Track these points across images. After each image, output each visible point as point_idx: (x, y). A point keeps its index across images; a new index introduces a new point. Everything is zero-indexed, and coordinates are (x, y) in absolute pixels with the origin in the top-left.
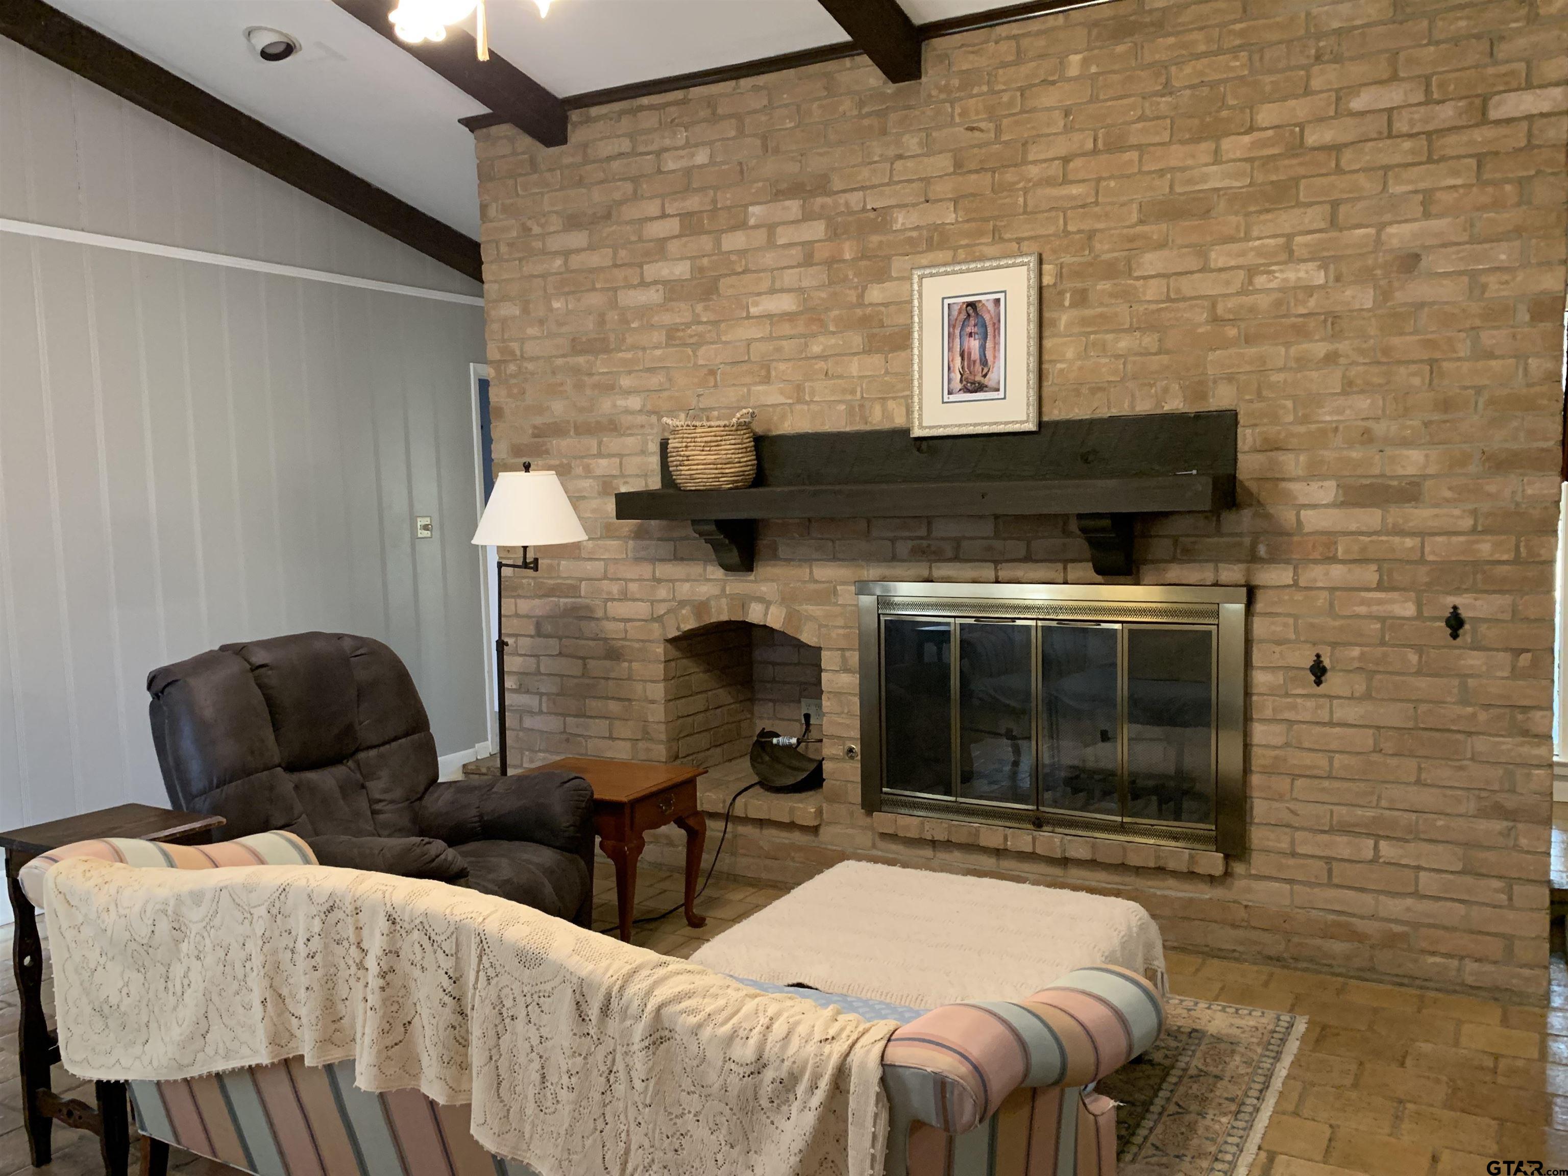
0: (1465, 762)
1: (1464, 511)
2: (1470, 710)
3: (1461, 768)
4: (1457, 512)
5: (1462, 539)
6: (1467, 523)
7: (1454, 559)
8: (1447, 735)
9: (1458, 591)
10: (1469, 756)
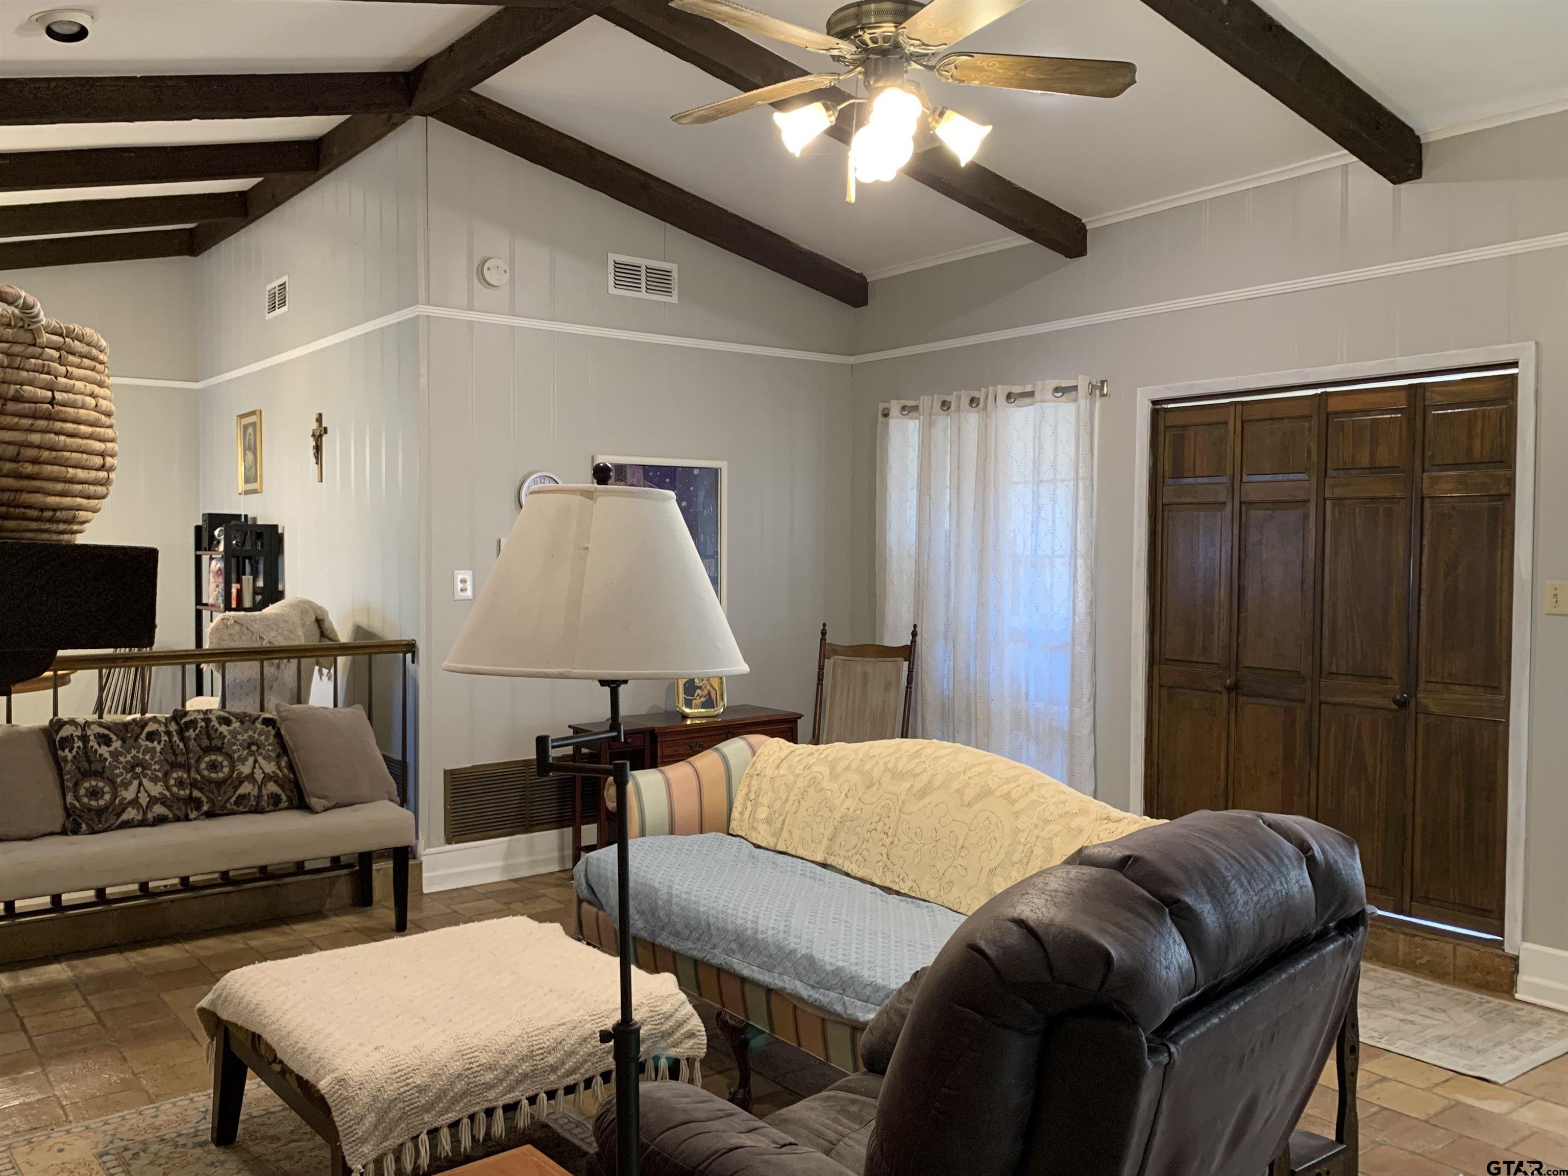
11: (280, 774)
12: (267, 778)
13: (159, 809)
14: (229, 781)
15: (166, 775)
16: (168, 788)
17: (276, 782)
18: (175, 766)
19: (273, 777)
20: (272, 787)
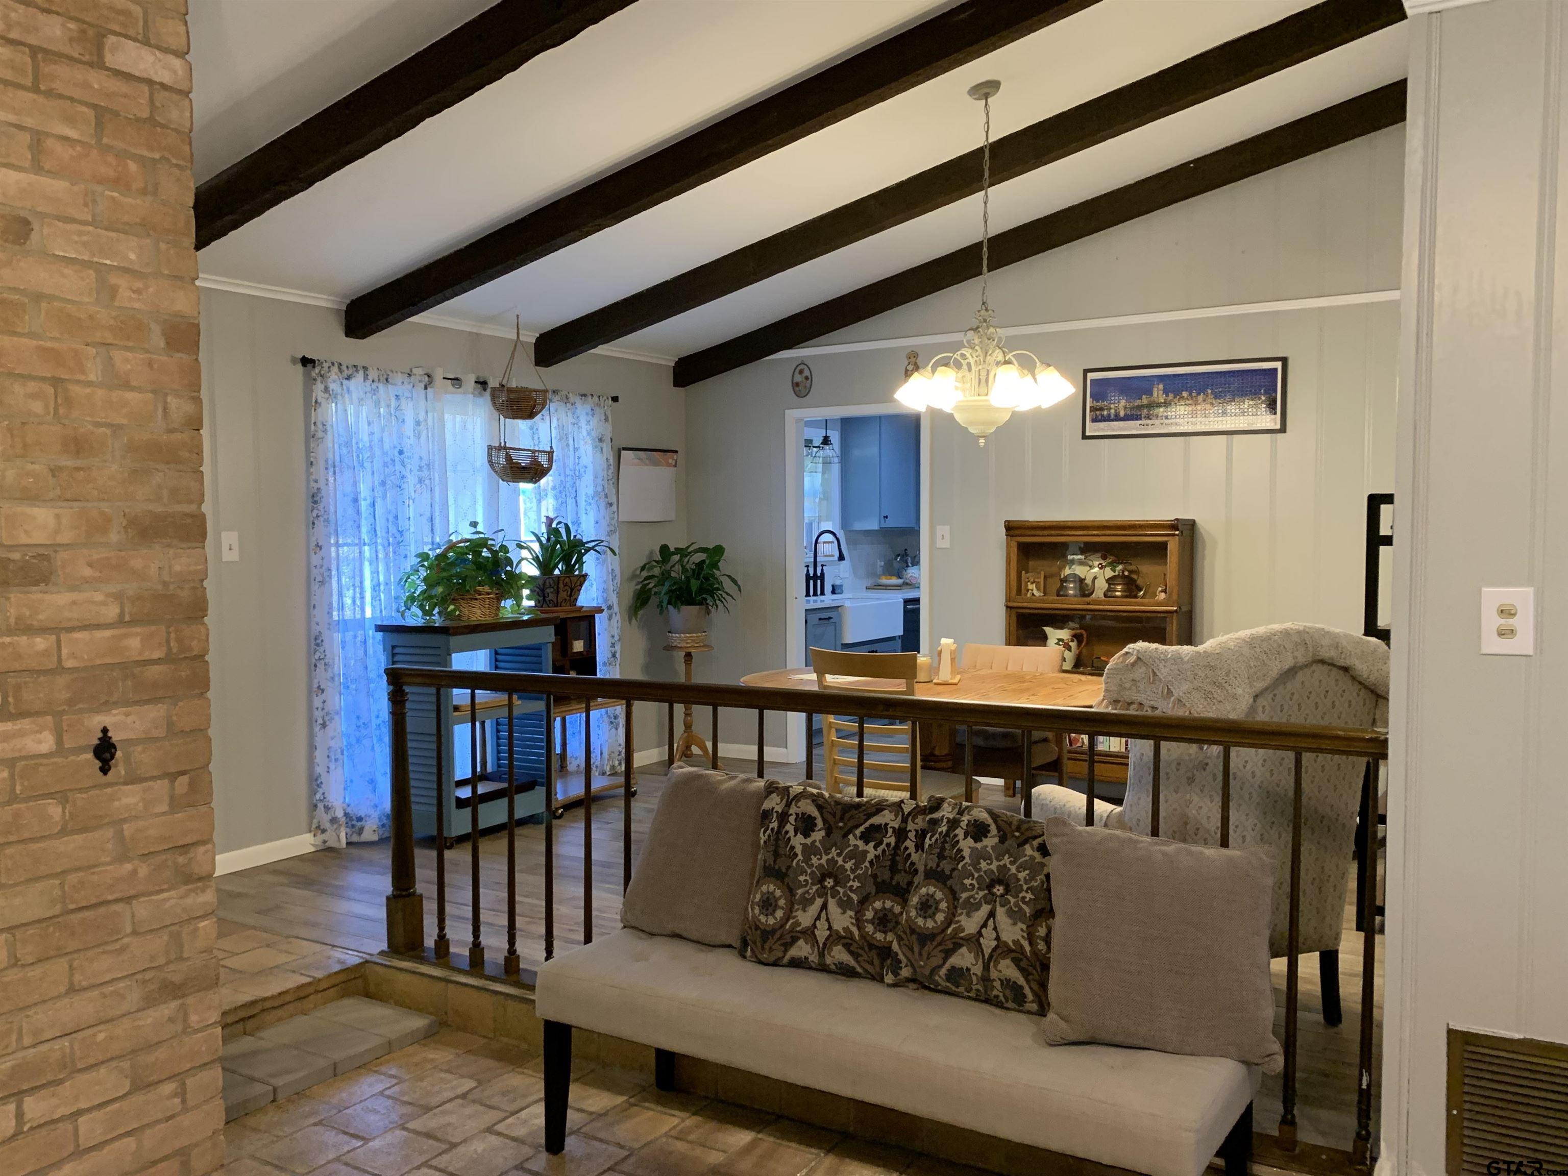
0: (126, 940)
1: (108, 595)
2: (128, 867)
3: (123, 949)
4: (99, 597)
5: (108, 633)
6: (111, 612)
7: (98, 662)
8: (102, 910)
9: (106, 706)
10: (129, 930)
11: (1028, 948)
12: (1002, 949)
13: (839, 954)
14: (939, 938)
15: (864, 901)
16: (859, 923)
17: (1017, 962)
18: (883, 888)
19: (1013, 951)
20: (1007, 969)
